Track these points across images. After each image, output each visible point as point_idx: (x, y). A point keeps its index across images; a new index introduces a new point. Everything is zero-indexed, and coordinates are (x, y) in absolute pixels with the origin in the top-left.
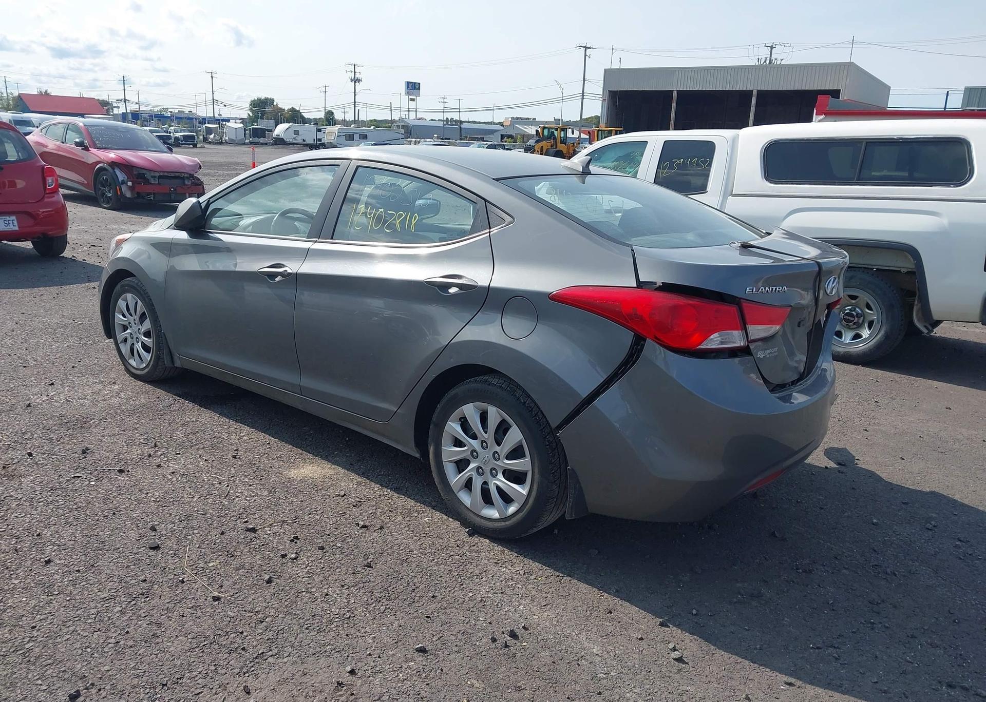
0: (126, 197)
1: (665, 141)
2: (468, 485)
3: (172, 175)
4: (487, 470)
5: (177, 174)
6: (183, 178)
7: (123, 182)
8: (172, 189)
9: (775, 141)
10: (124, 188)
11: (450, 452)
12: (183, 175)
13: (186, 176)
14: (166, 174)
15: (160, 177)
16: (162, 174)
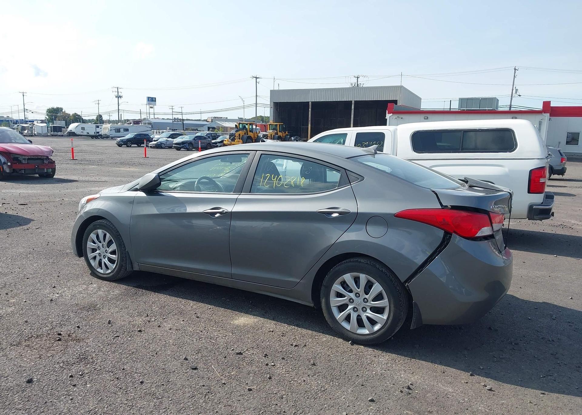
0: (6, 172)
1: (357, 133)
2: (348, 318)
3: (36, 157)
4: (360, 309)
5: (39, 157)
6: (43, 159)
7: (4, 163)
8: (36, 166)
9: (417, 131)
10: (5, 167)
11: (335, 302)
12: (43, 157)
13: (45, 158)
14: (32, 157)
15: (28, 159)
16: (29, 157)
